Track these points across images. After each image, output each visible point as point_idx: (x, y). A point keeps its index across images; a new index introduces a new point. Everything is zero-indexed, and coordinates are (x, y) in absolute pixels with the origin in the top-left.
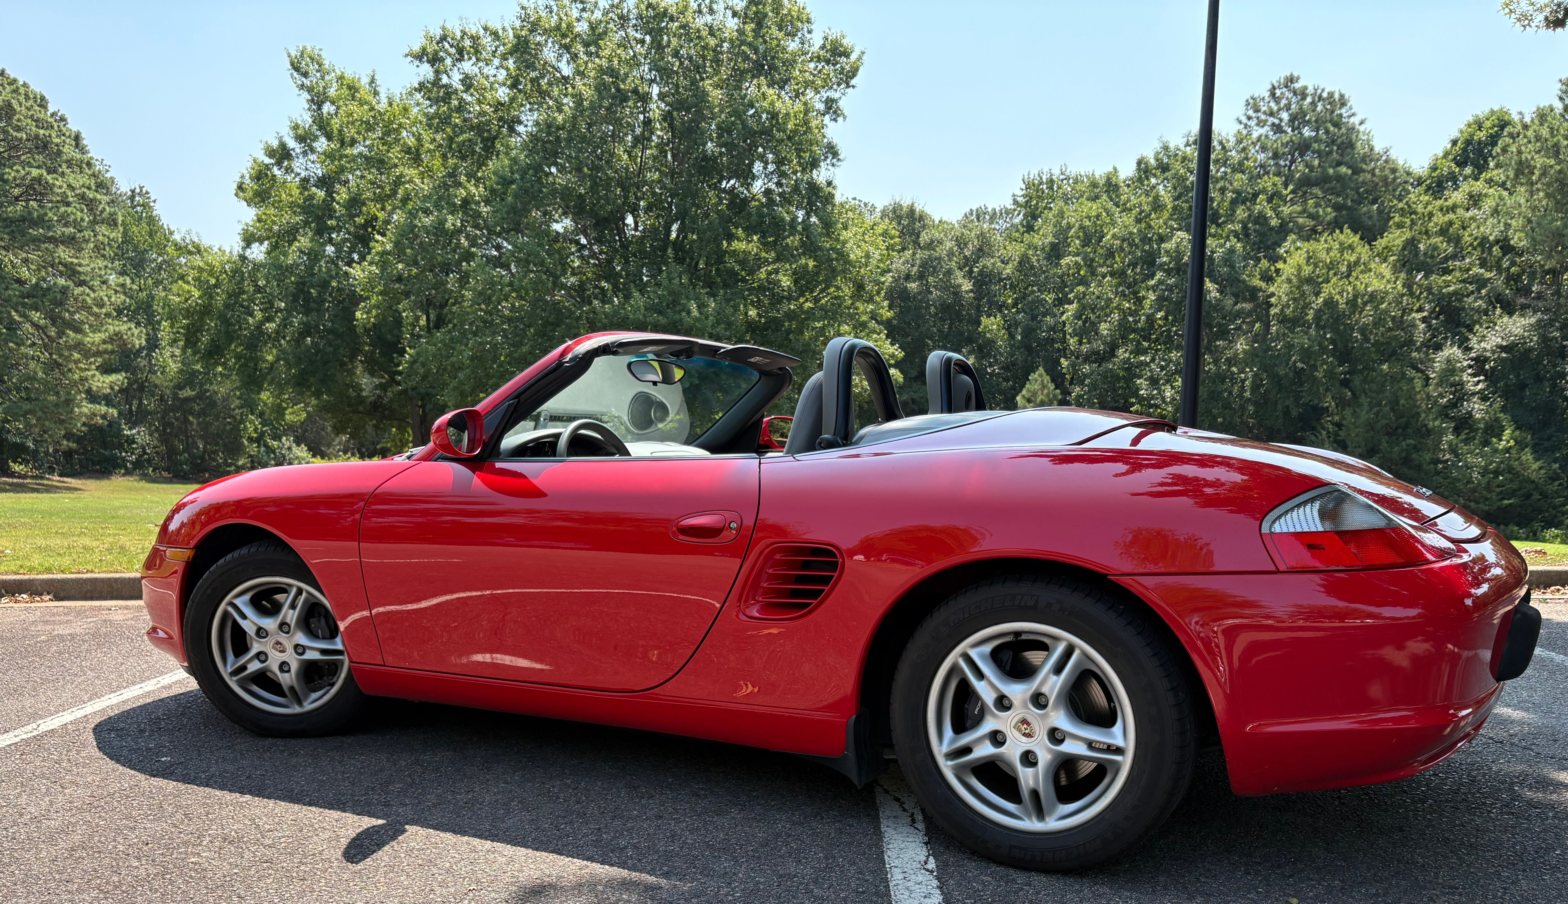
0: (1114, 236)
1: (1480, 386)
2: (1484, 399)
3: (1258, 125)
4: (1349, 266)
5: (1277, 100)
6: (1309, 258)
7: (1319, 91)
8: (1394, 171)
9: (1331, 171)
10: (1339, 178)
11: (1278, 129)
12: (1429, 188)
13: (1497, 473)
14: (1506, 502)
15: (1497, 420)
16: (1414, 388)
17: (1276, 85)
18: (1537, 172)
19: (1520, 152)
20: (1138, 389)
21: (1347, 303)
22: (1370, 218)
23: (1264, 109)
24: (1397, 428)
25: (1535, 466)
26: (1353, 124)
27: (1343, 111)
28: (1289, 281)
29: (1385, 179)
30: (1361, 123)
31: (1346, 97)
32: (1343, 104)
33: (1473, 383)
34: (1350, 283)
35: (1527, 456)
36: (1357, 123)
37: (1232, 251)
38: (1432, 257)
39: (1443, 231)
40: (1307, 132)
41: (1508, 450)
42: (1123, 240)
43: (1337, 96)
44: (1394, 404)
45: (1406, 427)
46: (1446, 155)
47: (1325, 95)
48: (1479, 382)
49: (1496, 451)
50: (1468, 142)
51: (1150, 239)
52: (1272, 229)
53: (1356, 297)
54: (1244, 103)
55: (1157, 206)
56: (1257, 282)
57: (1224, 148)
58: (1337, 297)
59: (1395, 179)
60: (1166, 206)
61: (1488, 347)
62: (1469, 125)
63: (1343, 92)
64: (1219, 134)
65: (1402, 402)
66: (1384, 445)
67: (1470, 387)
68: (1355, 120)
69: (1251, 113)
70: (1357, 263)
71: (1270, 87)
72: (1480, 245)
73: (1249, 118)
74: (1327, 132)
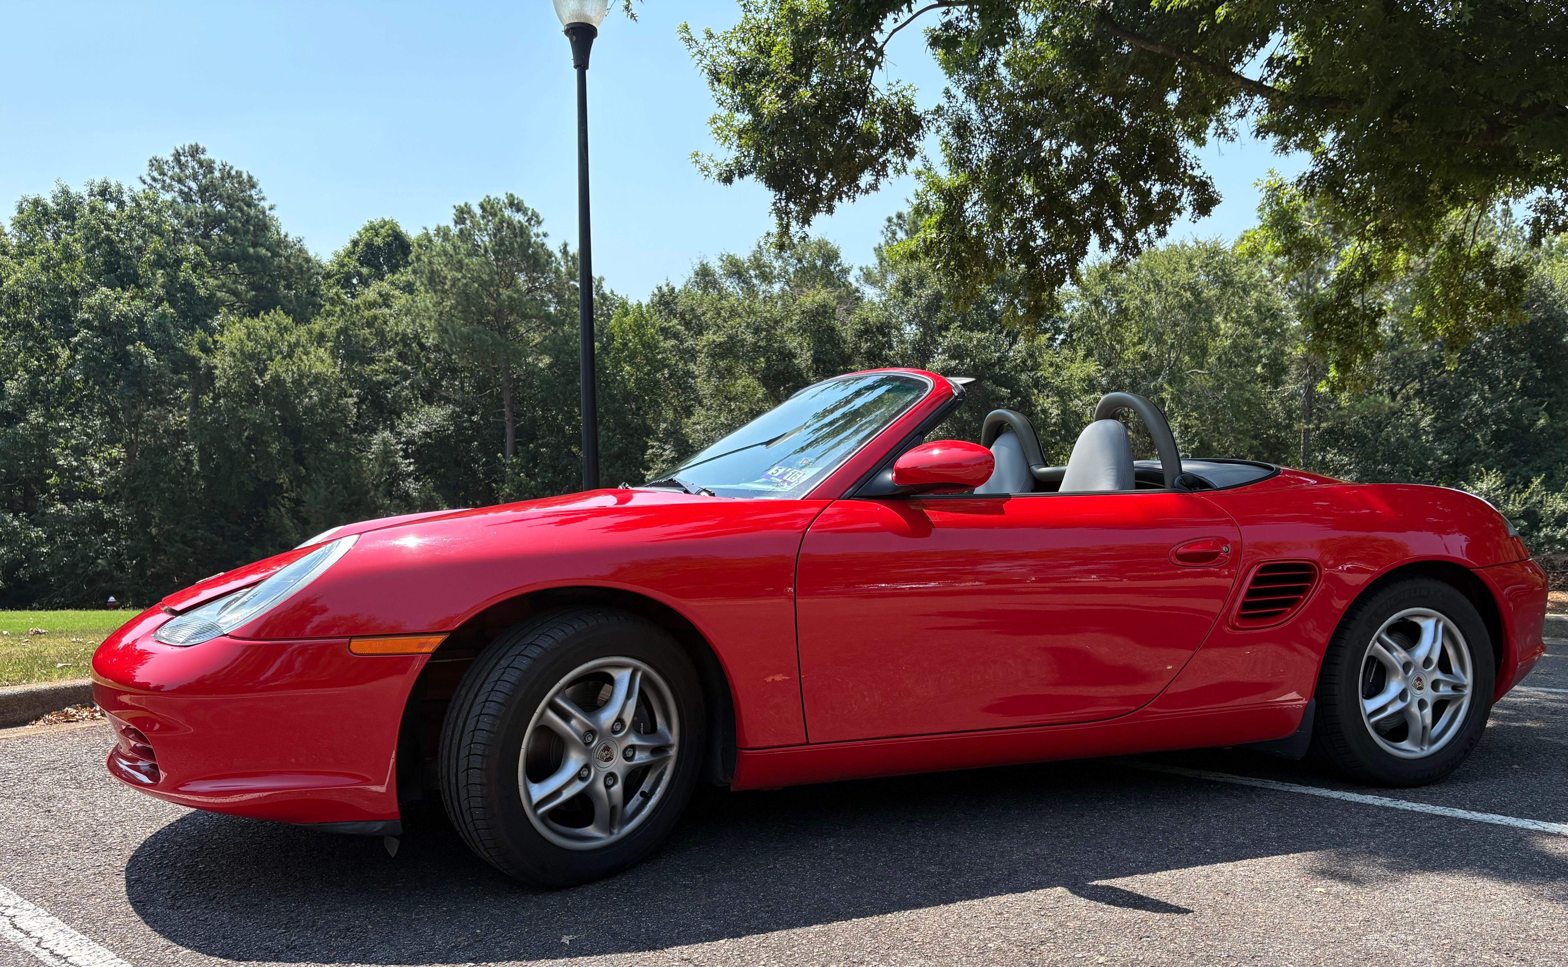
1: (412, 468)
2: (417, 479)
3: (163, 188)
4: (289, 346)
5: (182, 166)
6: (249, 335)
7: (227, 168)
8: (308, 260)
9: (251, 250)
10: (259, 259)
11: (187, 197)
12: (338, 282)
15: (432, 498)
16: (362, 468)
17: (181, 151)
18: (448, 283)
19: (430, 263)
20: (55, 460)
21: (293, 383)
22: (290, 302)
23: (170, 173)
24: (350, 505)
26: (263, 207)
27: (253, 192)
28: (233, 354)
29: (300, 267)
30: (271, 209)
31: (255, 180)
32: (253, 186)
33: (407, 466)
34: (294, 363)
36: (267, 208)
37: (163, 317)
38: (364, 347)
39: (370, 324)
40: (219, 207)
42: (31, 288)
43: (245, 176)
44: (346, 483)
46: (349, 254)
47: (233, 173)
48: (410, 463)
50: (369, 245)
51: (62, 291)
52: (201, 299)
53: (301, 376)
54: (148, 163)
55: (69, 256)
56: (195, 352)
57: (138, 205)
58: (284, 375)
59: (309, 269)
60: (79, 257)
61: (416, 433)
62: (367, 230)
63: (251, 174)
64: (131, 190)
65: (353, 480)
67: (403, 468)
68: (265, 204)
69: (156, 174)
70: (297, 344)
71: (173, 152)
72: (401, 340)
73: (154, 180)
74: (241, 210)
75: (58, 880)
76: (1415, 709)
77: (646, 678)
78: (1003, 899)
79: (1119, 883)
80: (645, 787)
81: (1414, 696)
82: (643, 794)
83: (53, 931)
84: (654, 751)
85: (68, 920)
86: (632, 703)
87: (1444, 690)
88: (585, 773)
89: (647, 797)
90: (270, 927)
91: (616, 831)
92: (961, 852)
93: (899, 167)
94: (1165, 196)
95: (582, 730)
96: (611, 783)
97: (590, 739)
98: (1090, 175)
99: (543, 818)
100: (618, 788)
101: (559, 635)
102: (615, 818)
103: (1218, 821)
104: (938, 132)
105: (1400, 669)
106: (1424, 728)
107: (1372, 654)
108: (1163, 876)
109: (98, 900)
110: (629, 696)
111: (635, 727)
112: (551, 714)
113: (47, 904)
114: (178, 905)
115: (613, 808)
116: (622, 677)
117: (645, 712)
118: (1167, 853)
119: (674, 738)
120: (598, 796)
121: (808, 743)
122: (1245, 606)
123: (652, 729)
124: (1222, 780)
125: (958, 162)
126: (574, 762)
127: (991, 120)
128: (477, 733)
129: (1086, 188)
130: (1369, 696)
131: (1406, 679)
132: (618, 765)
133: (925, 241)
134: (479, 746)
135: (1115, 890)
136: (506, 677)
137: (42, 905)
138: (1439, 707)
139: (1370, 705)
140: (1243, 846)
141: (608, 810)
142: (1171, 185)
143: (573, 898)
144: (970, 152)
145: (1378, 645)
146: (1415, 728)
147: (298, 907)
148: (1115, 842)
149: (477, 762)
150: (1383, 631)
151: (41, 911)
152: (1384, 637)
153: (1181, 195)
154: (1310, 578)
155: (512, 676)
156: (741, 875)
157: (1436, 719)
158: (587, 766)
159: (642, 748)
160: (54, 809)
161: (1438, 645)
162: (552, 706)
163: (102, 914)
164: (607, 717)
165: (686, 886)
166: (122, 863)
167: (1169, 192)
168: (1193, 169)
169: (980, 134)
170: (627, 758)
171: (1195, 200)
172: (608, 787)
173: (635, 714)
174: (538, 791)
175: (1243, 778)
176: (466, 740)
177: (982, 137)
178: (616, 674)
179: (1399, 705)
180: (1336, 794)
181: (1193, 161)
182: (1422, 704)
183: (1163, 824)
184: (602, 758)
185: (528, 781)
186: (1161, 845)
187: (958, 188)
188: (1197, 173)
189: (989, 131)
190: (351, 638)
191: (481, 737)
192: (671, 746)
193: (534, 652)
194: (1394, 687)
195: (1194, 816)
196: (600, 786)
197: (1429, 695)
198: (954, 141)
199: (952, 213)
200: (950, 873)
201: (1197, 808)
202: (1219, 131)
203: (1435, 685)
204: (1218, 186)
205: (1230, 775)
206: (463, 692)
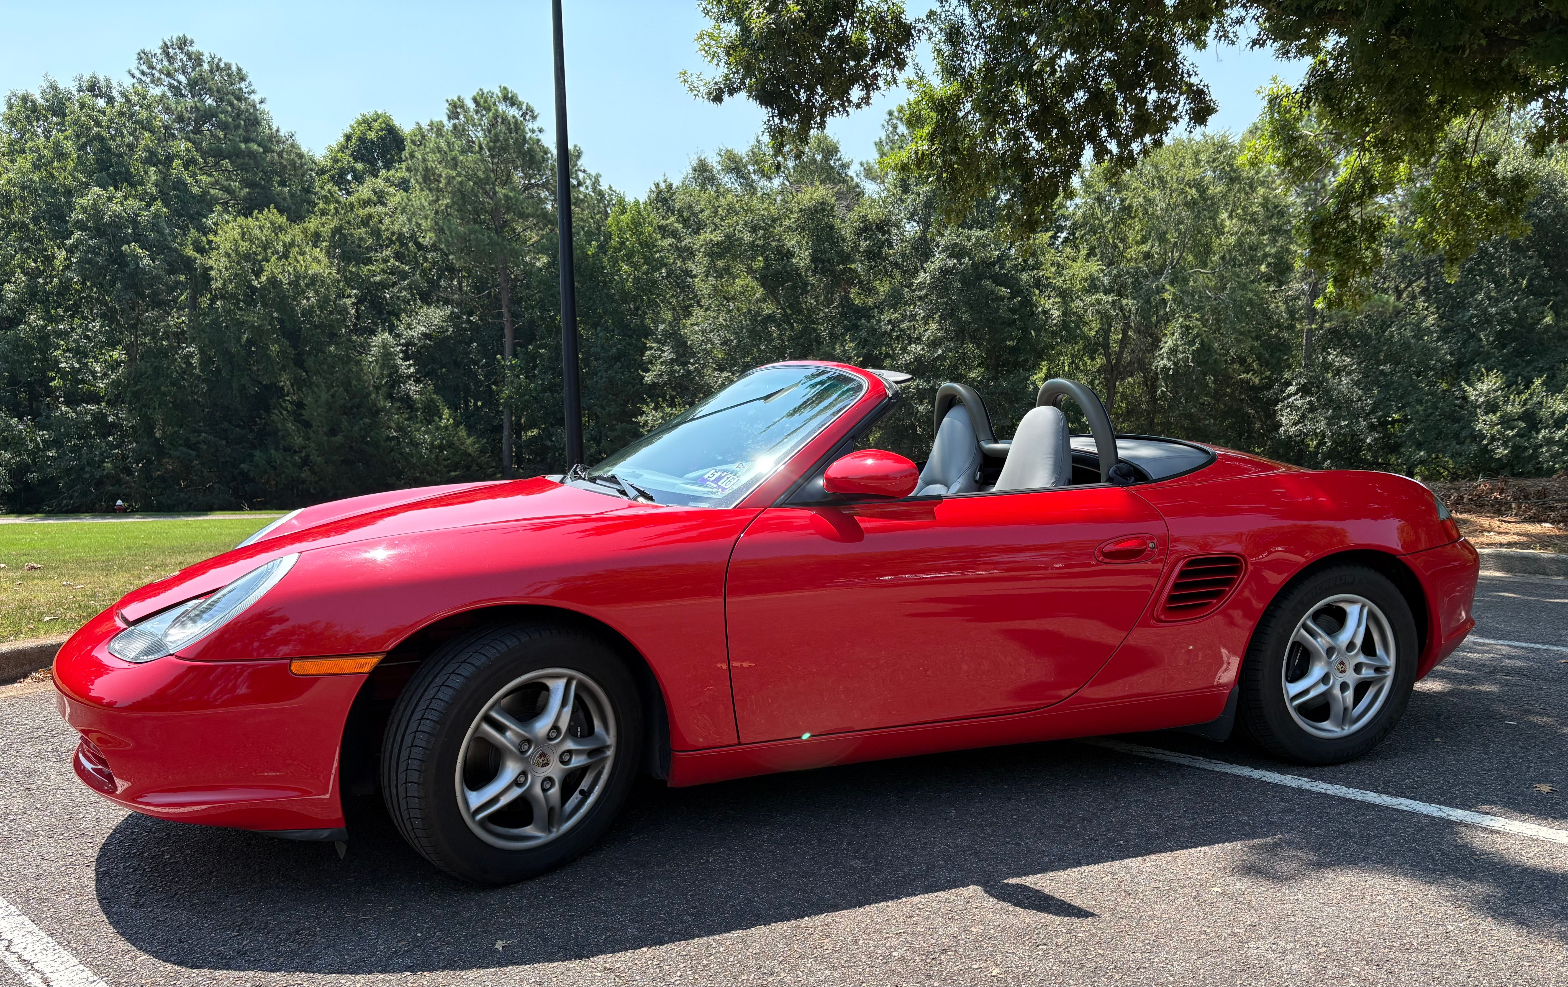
0: (9, 181)
1: (412, 370)
2: (418, 381)
3: (152, 82)
4: (284, 245)
5: (170, 59)
6: (243, 234)
7: (216, 60)
8: (301, 156)
9: (243, 146)
10: (252, 154)
11: (176, 91)
12: (332, 178)
13: (441, 448)
14: (453, 474)
15: (432, 400)
16: (362, 370)
17: (169, 44)
18: (443, 181)
19: (424, 160)
20: (57, 362)
21: (289, 284)
22: (284, 199)
23: (159, 67)
24: (352, 408)
25: (469, 441)
26: (253, 101)
27: (243, 85)
28: (228, 255)
29: (293, 163)
30: (261, 102)
31: (244, 72)
32: (243, 79)
33: (407, 368)
34: (290, 263)
35: (463, 432)
36: (257, 101)
37: (156, 216)
38: (359, 246)
39: (365, 222)
40: (209, 101)
41: (446, 427)
42: (23, 188)
43: (234, 68)
44: (347, 385)
45: (359, 406)
46: (343, 148)
47: (222, 65)
48: (410, 365)
49: (438, 428)
50: (362, 140)
51: (55, 191)
52: (193, 197)
53: (298, 277)
54: (136, 56)
55: (60, 154)
56: (190, 252)
57: (128, 101)
58: (280, 276)
59: (302, 165)
60: (70, 155)
61: (415, 334)
62: (360, 124)
63: (240, 66)
64: (120, 85)
65: (354, 382)
66: (345, 424)
67: (403, 370)
68: (256, 98)
69: (144, 68)
70: (292, 244)
71: (161, 44)
72: (398, 239)
73: (143, 73)
74: (231, 104)
75: (31, 873)
76: (1337, 691)
77: (581, 685)
78: (915, 899)
79: (1029, 881)
80: (584, 785)
81: (1336, 681)
82: (582, 792)
83: (22, 932)
84: (591, 753)
85: (37, 920)
86: (568, 711)
87: (1367, 673)
88: (522, 779)
89: (585, 795)
90: (225, 929)
91: (555, 830)
92: (886, 843)
93: (889, 79)
94: (1160, 105)
95: (517, 740)
96: (548, 786)
97: (526, 747)
98: (1085, 81)
99: (482, 824)
100: (555, 791)
101: (492, 653)
102: (553, 817)
103: (1138, 806)
104: (930, 39)
105: (1324, 654)
106: (1346, 709)
107: (1297, 639)
108: (1073, 873)
109: (67, 896)
110: (564, 704)
111: (571, 732)
112: (486, 727)
113: (19, 900)
114: (141, 902)
115: (551, 810)
116: (557, 687)
117: (581, 715)
118: (1081, 846)
119: (611, 740)
120: (535, 799)
121: (739, 744)
122: (1171, 598)
123: (590, 731)
124: (1151, 756)
125: (950, 71)
126: (511, 770)
127: (984, 25)
128: (414, 749)
129: (1081, 96)
130: (1294, 678)
131: (1329, 664)
132: (555, 769)
133: (916, 153)
134: (416, 762)
135: (1024, 888)
136: (440, 695)
137: (14, 903)
138: (1361, 689)
139: (1293, 689)
140: (1157, 837)
141: (546, 812)
142: (1168, 93)
143: (512, 896)
144: (962, 60)
145: (1303, 631)
146: (1337, 709)
147: (253, 905)
148: (1033, 832)
149: (414, 776)
150: (1308, 617)
151: (13, 908)
152: (1310, 623)
153: (1178, 103)
154: (1236, 570)
155: (446, 694)
156: (674, 871)
157: (1357, 699)
158: (524, 773)
159: (578, 752)
160: (33, 786)
161: (1362, 629)
162: (487, 719)
163: (69, 913)
164: (542, 726)
165: (620, 883)
166: (93, 853)
167: (1164, 101)
168: (1189, 76)
169: (974, 40)
170: (563, 762)
171: (1191, 109)
172: (544, 790)
173: (571, 720)
174: (476, 799)
175: (1173, 754)
176: (404, 755)
177: (975, 43)
178: (550, 683)
179: (1322, 688)
180: (1257, 774)
181: (1191, 69)
182: (1344, 687)
183: (1084, 810)
184: (538, 764)
185: (466, 789)
186: (1078, 836)
187: (950, 97)
188: (1194, 80)
189: (982, 36)
190: (291, 659)
191: (417, 753)
192: (608, 747)
193: (467, 670)
194: (1317, 671)
195: (1116, 800)
196: (538, 790)
197: (1351, 678)
198: (946, 49)
199: (944, 124)
200: (872, 869)
201: (1121, 791)
202: (1220, 34)
203: (1358, 668)
204: (1215, 95)
205: (1160, 751)
206: (402, 708)
